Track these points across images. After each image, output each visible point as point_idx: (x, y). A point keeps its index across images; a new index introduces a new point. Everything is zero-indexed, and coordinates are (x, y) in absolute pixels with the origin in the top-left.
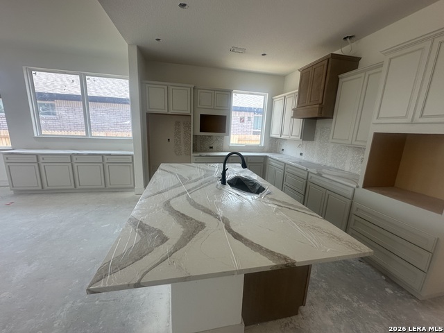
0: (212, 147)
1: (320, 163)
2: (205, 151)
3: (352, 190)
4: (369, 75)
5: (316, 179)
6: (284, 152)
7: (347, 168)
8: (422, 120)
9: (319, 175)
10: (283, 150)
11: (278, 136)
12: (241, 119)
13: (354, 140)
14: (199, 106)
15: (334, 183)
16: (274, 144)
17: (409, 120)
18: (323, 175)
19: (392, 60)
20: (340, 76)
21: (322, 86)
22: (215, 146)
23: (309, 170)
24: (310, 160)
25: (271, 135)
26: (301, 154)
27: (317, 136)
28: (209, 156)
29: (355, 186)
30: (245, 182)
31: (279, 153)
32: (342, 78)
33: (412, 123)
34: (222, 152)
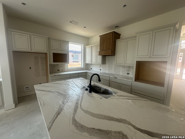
0: (59, 70)
1: (109, 73)
2: (55, 72)
3: (130, 83)
4: (128, 41)
5: (114, 80)
6: (92, 70)
7: (121, 74)
8: (153, 57)
9: (116, 78)
10: (91, 68)
11: (90, 63)
12: (72, 56)
13: (125, 63)
14: (52, 48)
15: (122, 81)
16: (87, 66)
17: (149, 56)
18: (117, 78)
19: (140, 36)
20: (116, 40)
21: (111, 43)
22: (60, 69)
23: (110, 76)
24: (105, 72)
25: (86, 63)
26: (100, 70)
27: (107, 62)
28: (60, 75)
29: (132, 81)
30: (95, 88)
31: (90, 70)
32: (117, 41)
33: (150, 57)
34: (64, 72)
